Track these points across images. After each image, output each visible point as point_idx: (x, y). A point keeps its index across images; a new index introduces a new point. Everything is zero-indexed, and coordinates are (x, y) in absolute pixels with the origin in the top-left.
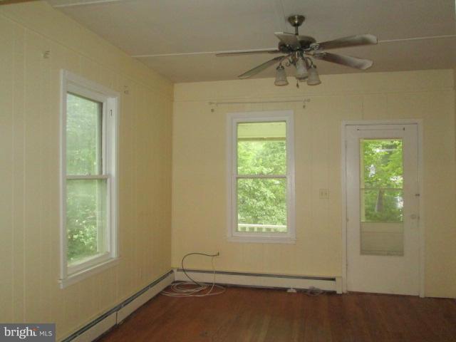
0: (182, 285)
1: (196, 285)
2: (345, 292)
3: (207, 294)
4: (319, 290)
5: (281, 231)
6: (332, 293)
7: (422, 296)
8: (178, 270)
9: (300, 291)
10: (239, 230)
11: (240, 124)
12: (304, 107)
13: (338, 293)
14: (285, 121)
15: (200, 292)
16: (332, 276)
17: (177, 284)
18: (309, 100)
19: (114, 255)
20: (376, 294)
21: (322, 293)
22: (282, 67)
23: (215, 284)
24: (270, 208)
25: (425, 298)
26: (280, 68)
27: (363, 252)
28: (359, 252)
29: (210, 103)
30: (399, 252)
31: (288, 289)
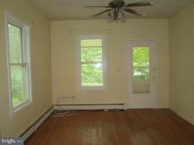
0: (58, 112)
1: (65, 111)
2: (127, 109)
3: (71, 115)
4: (117, 109)
6: (122, 110)
7: (156, 108)
8: (56, 105)
9: (109, 110)
10: (82, 86)
11: (82, 40)
12: (110, 33)
13: (125, 110)
14: (101, 39)
15: (67, 114)
16: (122, 103)
17: (56, 111)
18: (112, 30)
19: (31, 100)
20: (139, 109)
21: (119, 110)
22: (110, 14)
23: (75, 110)
24: (86, 77)
25: (157, 109)
26: (109, 15)
27: (134, 93)
28: (132, 93)
29: (69, 30)
30: (147, 92)
31: (104, 110)
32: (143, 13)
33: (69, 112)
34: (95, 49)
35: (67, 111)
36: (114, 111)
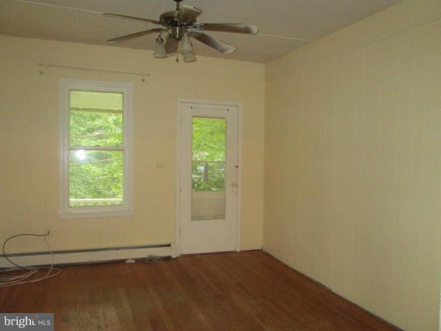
1: (24, 270)
2: (179, 256)
3: (45, 277)
4: (156, 257)
5: (118, 203)
6: (168, 259)
7: (238, 250)
9: (138, 261)
10: (71, 205)
11: (72, 92)
12: (143, 80)
13: (173, 257)
14: (122, 93)
16: (166, 242)
18: (149, 75)
20: (204, 254)
21: (160, 260)
23: (53, 265)
25: (241, 252)
26: (159, 40)
27: (193, 218)
28: (190, 218)
29: (41, 64)
30: (222, 215)
31: (126, 260)
32: (229, 46)
33: (35, 271)
34: (87, 114)
35: (29, 271)
36: (150, 261)
